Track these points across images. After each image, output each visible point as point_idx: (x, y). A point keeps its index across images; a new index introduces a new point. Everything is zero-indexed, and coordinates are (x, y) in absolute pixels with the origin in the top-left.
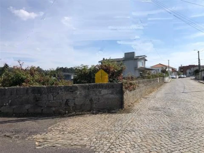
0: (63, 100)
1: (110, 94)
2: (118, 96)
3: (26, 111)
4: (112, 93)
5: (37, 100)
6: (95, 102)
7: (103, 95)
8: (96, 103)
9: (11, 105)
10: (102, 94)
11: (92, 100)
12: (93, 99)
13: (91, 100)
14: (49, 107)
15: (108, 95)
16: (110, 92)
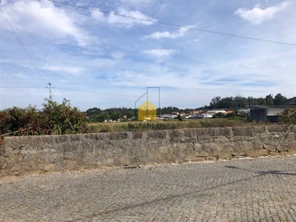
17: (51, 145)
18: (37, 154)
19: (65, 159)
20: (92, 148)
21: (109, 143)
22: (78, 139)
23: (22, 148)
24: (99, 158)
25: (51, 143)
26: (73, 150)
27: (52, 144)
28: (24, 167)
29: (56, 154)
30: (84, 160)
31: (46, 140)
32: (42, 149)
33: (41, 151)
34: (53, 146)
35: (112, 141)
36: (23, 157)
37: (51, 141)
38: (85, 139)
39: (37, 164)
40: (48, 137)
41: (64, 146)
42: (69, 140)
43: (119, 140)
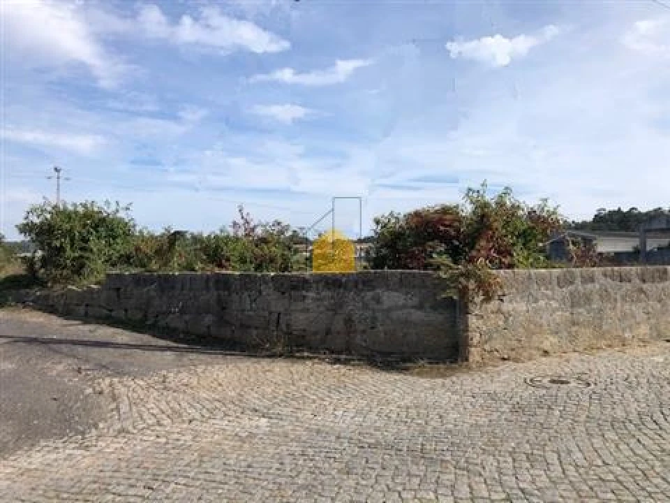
0: (270, 313)
1: (413, 307)
2: (441, 318)
3: (205, 329)
4: (420, 307)
5: (223, 306)
6: (361, 328)
7: (389, 310)
8: (364, 332)
9: (182, 312)
10: (385, 307)
11: (353, 321)
12: (354, 318)
13: (349, 321)
14: (245, 327)
15: (405, 311)
16: (416, 301)
17: (549, 293)
18: (528, 311)
19: (574, 324)
20: (616, 300)
21: (641, 291)
22: (592, 280)
23: (504, 298)
24: (627, 323)
25: (550, 287)
26: (585, 303)
27: (552, 290)
28: (509, 342)
29: (560, 313)
30: (605, 328)
31: (542, 281)
32: (536, 301)
33: (534, 305)
34: (553, 293)
35: (645, 286)
36: (506, 319)
37: (550, 283)
38: (603, 280)
39: (530, 334)
40: (543, 274)
41: (571, 294)
42: (578, 281)
43: (656, 284)
